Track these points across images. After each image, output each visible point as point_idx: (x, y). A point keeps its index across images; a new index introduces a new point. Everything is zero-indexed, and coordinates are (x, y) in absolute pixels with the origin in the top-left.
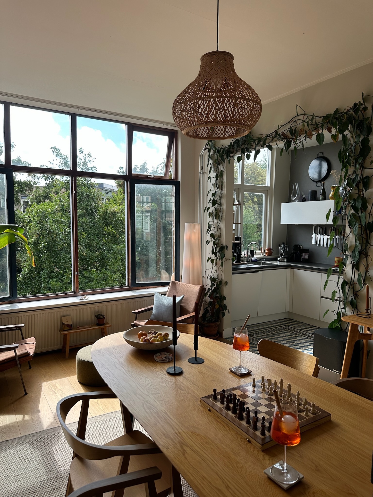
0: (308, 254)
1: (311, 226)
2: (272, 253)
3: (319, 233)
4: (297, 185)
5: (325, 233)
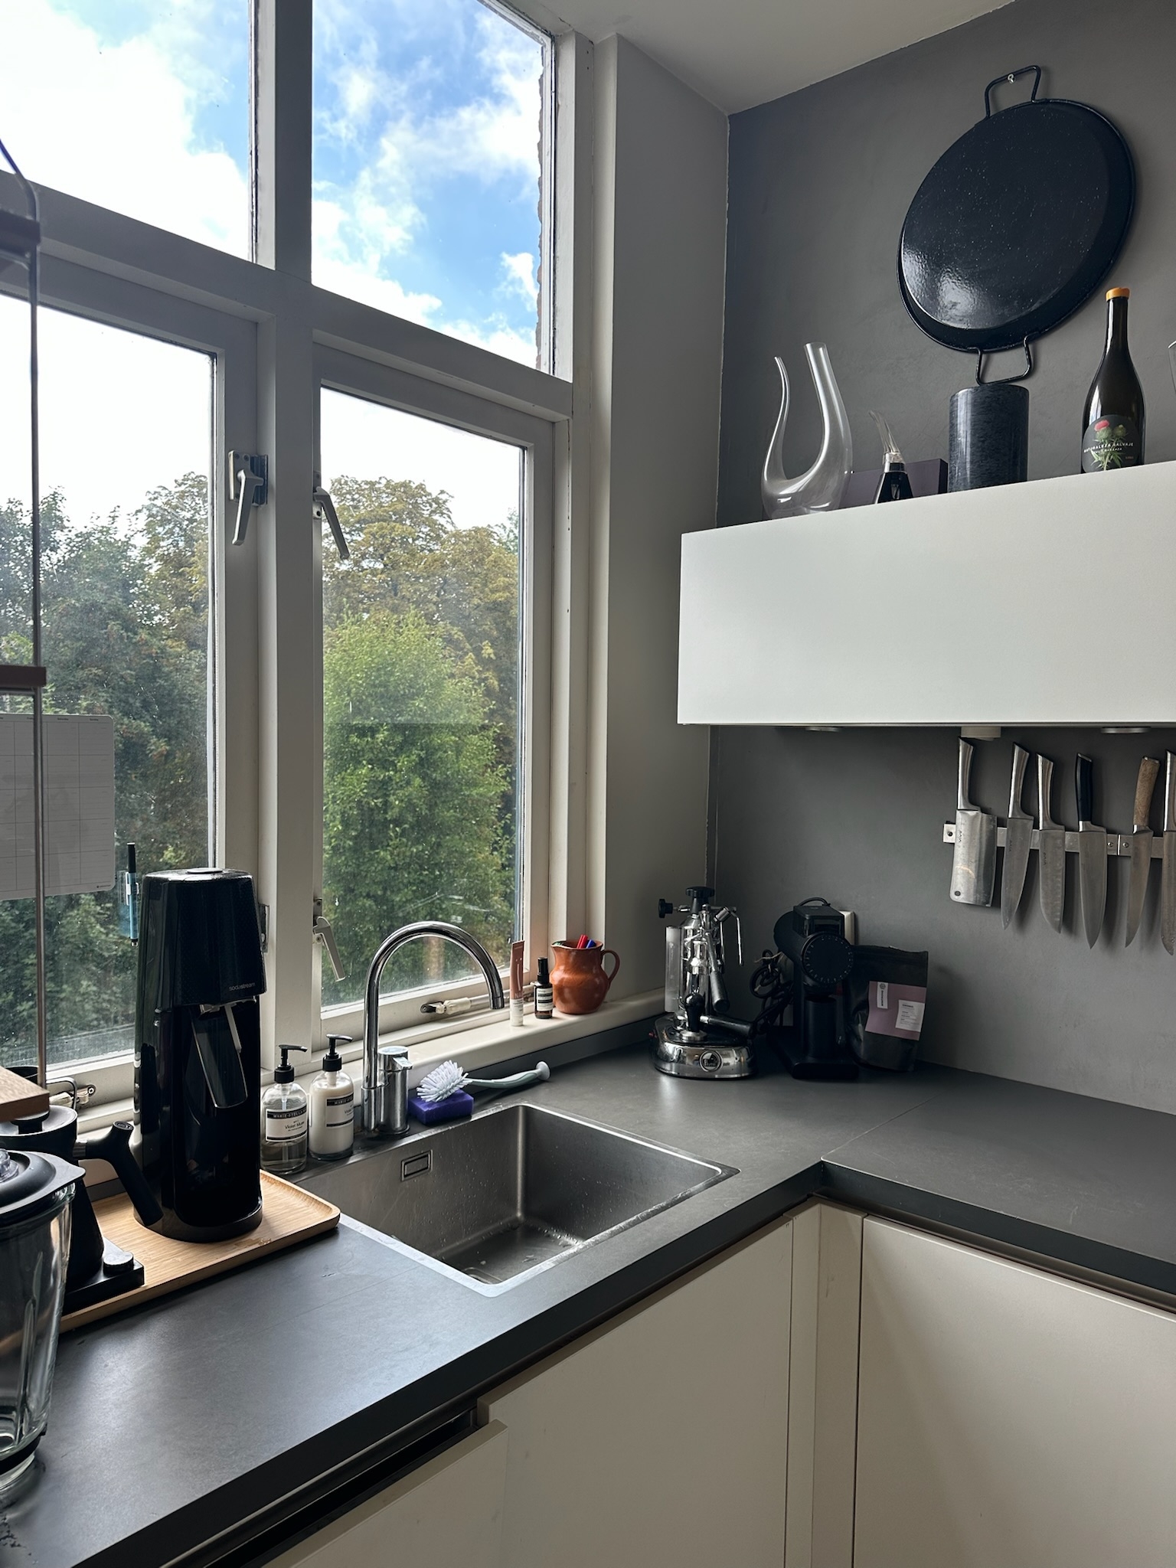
0: (922, 991)
1: (946, 736)
2: (608, 981)
3: (1026, 805)
4: (818, 361)
5: (1090, 810)
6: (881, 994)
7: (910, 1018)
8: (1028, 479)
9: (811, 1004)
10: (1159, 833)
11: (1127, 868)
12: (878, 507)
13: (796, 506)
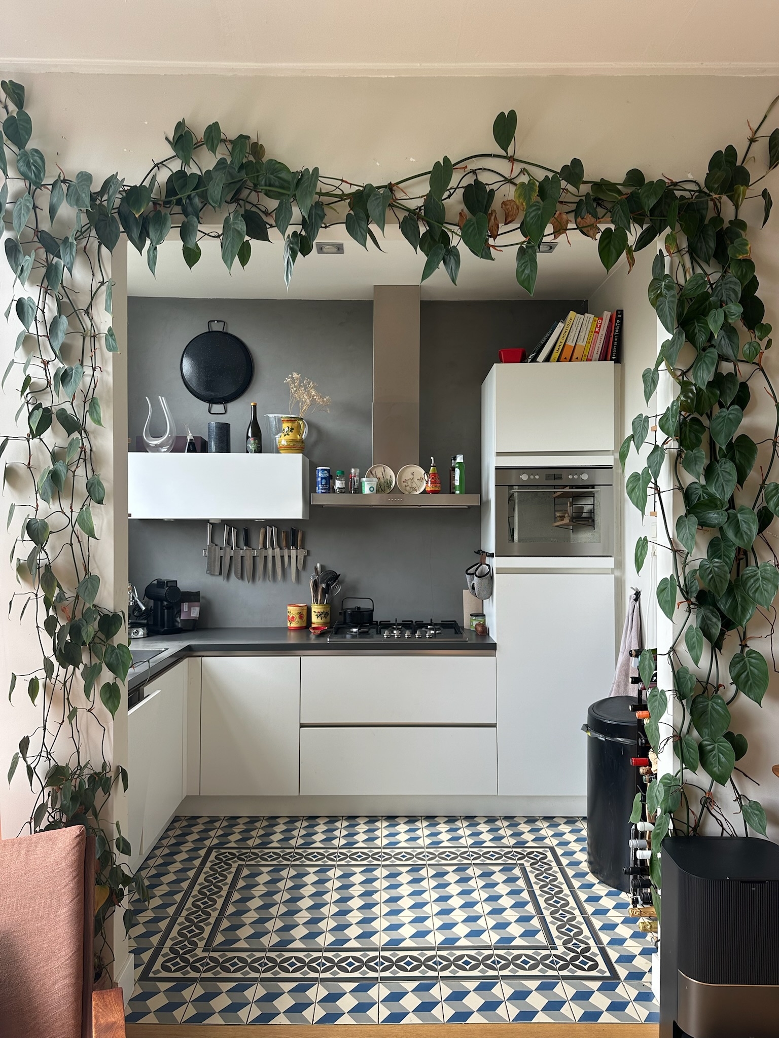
0: (198, 604)
3: (229, 542)
4: (163, 401)
5: (247, 543)
6: (185, 607)
7: (195, 613)
8: (231, 451)
9: (166, 611)
10: (266, 549)
11: (258, 559)
12: (186, 455)
13: (156, 449)
